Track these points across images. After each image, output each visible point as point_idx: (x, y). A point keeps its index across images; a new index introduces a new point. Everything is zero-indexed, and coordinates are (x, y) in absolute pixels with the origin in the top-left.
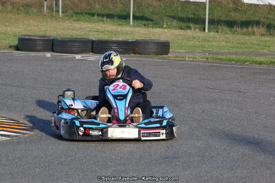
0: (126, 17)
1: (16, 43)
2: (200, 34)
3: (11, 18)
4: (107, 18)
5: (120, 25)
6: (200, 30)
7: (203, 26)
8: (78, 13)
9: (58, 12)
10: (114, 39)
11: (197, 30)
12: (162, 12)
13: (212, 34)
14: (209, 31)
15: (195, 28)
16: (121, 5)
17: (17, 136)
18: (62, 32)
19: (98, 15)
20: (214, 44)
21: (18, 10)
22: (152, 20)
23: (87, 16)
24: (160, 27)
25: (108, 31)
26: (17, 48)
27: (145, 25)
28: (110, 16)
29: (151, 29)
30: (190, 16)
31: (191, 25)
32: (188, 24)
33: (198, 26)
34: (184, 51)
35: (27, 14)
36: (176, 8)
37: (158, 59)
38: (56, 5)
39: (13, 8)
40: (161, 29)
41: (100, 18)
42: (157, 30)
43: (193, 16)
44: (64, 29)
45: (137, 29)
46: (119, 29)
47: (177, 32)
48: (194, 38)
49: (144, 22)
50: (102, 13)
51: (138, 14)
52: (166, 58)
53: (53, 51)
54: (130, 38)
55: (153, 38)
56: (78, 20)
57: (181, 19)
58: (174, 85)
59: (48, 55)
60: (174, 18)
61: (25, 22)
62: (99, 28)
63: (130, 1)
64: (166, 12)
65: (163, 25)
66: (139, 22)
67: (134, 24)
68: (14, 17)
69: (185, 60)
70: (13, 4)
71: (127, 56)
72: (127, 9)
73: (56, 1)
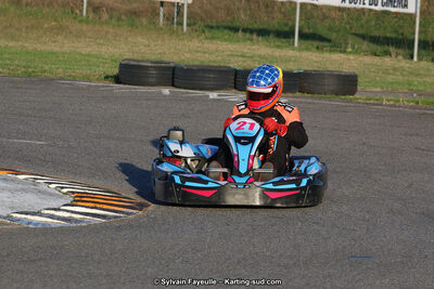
0: (289, 35)
1: (116, 71)
2: (404, 63)
3: (107, 32)
4: (258, 35)
5: (278, 47)
6: (405, 57)
7: (410, 52)
8: (212, 27)
9: (182, 24)
11: (400, 57)
12: (345, 29)
13: (423, 64)
14: (420, 59)
15: (397, 55)
16: (280, 16)
17: (116, 217)
18: (188, 56)
19: (245, 30)
20: (428, 80)
21: (119, 19)
22: (329, 41)
23: (226, 31)
24: (341, 52)
25: (260, 56)
26: (118, 80)
27: (318, 48)
28: (263, 33)
29: (327, 55)
30: (388, 35)
31: (392, 49)
32: (386, 48)
33: (400, 51)
34: (379, 90)
35: (132, 26)
36: (367, 22)
37: (338, 102)
38: (178, 13)
39: (111, 18)
40: (342, 55)
41: (248, 35)
42: (337, 56)
43: (394, 35)
44: (190, 51)
45: (305, 54)
46: (277, 53)
47: (368, 59)
48: (395, 69)
49: (316, 43)
50: (250, 27)
51: (306, 30)
52: (351, 101)
53: (173, 85)
54: (294, 68)
55: (331, 68)
56: (213, 38)
57: (375, 40)
58: (364, 144)
59: (166, 91)
60: (364, 37)
61: (130, 39)
62: (246, 50)
63: (295, 9)
64: (351, 28)
65: (346, 47)
66: (310, 42)
67: (300, 46)
68: (111, 30)
69: (381, 105)
70: (111, 10)
71: (290, 95)
72: (290, 23)
73: (180, 7)
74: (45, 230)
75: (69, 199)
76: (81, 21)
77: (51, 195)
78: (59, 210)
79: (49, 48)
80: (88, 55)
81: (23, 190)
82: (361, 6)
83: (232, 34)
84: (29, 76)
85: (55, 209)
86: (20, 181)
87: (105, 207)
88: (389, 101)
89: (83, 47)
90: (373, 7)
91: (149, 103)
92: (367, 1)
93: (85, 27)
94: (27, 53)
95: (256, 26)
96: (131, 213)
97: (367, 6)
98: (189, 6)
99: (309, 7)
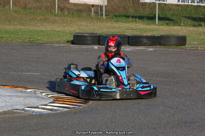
0: (153, 18)
1: (72, 39)
3: (67, 20)
4: (139, 19)
5: (148, 24)
8: (117, 16)
9: (103, 15)
10: (144, 35)
12: (180, 14)
16: (149, 10)
17: (74, 108)
18: (106, 30)
19: (132, 17)
21: (73, 14)
22: (172, 20)
23: (123, 18)
24: (178, 25)
25: (140, 29)
26: (73, 43)
27: (167, 24)
28: (141, 18)
29: (171, 27)
30: (201, 17)
31: (202, 23)
32: (200, 23)
34: (197, 43)
35: (79, 17)
36: (190, 11)
37: (177, 49)
38: (101, 10)
39: (69, 13)
40: (179, 27)
41: (134, 19)
42: (176, 28)
43: (203, 17)
44: (107, 28)
45: (161, 27)
46: (148, 27)
47: (191, 29)
48: (204, 33)
49: (166, 22)
50: (135, 15)
51: (162, 16)
52: (183, 49)
53: (99, 44)
54: (156, 34)
55: (174, 33)
56: (117, 21)
57: (194, 19)
58: (190, 69)
59: (96, 47)
60: (189, 18)
61: (78, 23)
62: (133, 26)
63: (156, 6)
64: (183, 14)
65: (181, 24)
66: (163, 21)
67: (159, 23)
68: (69, 19)
69: (198, 50)
70: (69, 10)
71: (155, 47)
72: (154, 12)
73: (101, 7)
74: (41, 115)
75: (52, 100)
76: (55, 16)
77: (43, 98)
78: (47, 105)
79: (40, 29)
80: (59, 31)
81: (29, 96)
82: (187, 3)
83: (127, 19)
84: (31, 42)
85: (45, 105)
86: (28, 93)
87: (69, 103)
88: (201, 48)
89: (57, 28)
90: (193, 4)
91: (88, 53)
92: (190, 1)
93: (57, 18)
94: (30, 31)
95: (137, 15)
96: (81, 106)
97: (190, 3)
98: (106, 6)
99: (163, 5)
